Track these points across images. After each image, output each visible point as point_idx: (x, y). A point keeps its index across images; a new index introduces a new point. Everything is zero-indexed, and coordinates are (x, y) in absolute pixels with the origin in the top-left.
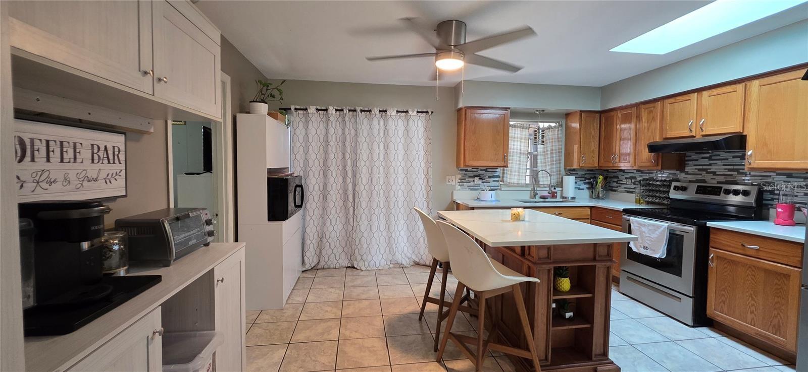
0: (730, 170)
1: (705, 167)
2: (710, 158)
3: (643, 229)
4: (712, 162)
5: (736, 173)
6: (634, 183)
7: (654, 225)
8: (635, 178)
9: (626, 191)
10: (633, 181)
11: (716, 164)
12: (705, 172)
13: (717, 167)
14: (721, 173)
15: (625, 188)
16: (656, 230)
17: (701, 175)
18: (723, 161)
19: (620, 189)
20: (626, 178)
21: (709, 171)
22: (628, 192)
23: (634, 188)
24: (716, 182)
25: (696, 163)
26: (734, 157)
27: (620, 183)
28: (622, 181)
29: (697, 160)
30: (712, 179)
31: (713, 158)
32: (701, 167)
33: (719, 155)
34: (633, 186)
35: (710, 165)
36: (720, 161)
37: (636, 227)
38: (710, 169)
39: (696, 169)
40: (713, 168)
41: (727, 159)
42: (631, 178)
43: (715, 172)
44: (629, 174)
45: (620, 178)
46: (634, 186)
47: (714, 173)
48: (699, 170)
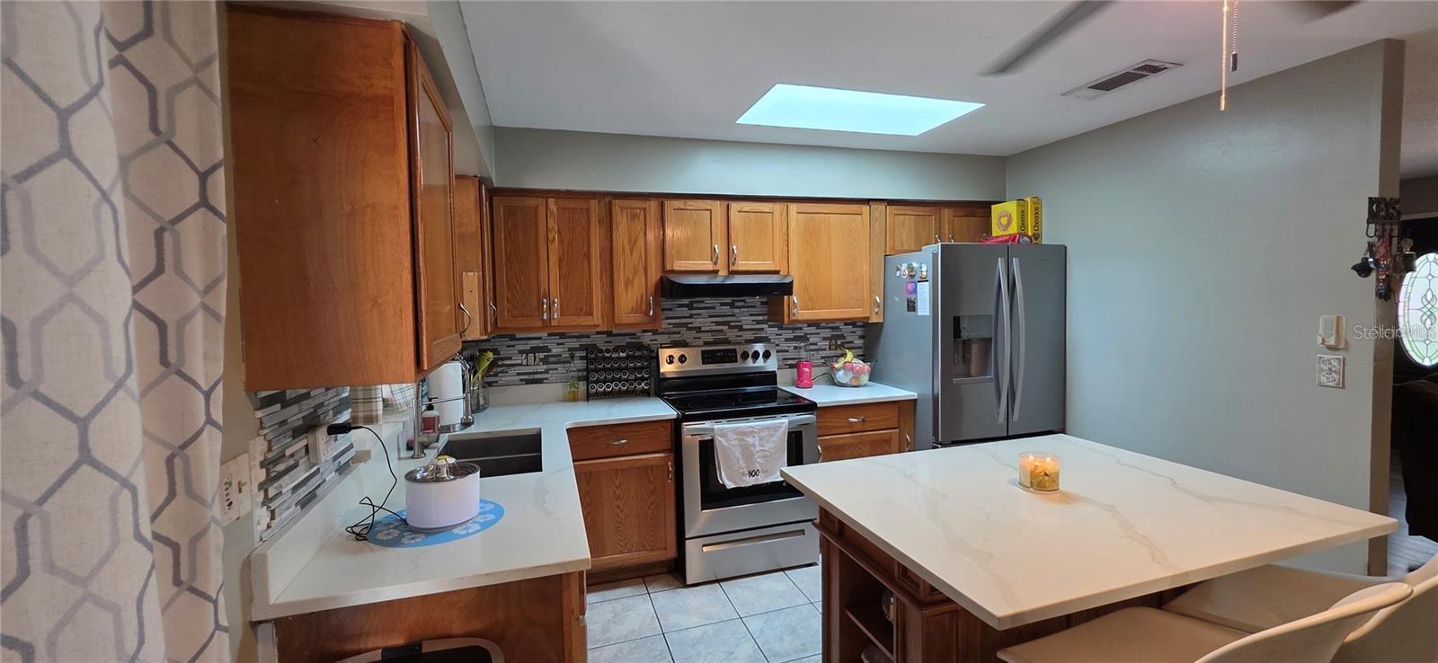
0: (718, 324)
1: (683, 321)
2: (690, 307)
3: (750, 440)
4: (694, 312)
5: (727, 327)
6: (545, 361)
7: (768, 428)
8: (546, 349)
9: (521, 380)
10: (542, 355)
11: (700, 314)
12: (685, 329)
13: (701, 320)
14: (708, 329)
15: (518, 374)
16: (772, 436)
17: (679, 333)
18: (709, 311)
19: (504, 379)
20: (521, 352)
21: (690, 326)
22: (528, 382)
23: (546, 372)
24: (702, 343)
25: (669, 314)
26: (722, 304)
27: (503, 365)
28: (510, 358)
29: (671, 309)
30: (695, 338)
31: (695, 305)
32: (677, 321)
33: (703, 302)
34: (542, 368)
35: (691, 316)
36: (705, 311)
37: (733, 442)
38: (691, 323)
39: (669, 324)
40: (697, 322)
41: (714, 308)
42: (535, 350)
43: (700, 328)
44: (530, 342)
45: (504, 353)
46: (545, 367)
47: (698, 330)
48: (676, 325)
